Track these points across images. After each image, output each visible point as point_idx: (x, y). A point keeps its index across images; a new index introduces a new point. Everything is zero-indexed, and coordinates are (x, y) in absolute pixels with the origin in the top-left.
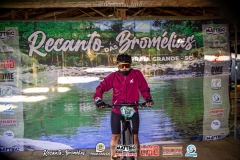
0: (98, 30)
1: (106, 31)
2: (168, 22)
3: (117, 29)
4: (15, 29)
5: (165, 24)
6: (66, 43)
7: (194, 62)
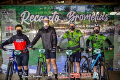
0: (57, 10)
1: (61, 11)
2: (95, 6)
3: (67, 10)
4: (14, 10)
5: (93, 8)
6: (40, 17)
7: (109, 28)
